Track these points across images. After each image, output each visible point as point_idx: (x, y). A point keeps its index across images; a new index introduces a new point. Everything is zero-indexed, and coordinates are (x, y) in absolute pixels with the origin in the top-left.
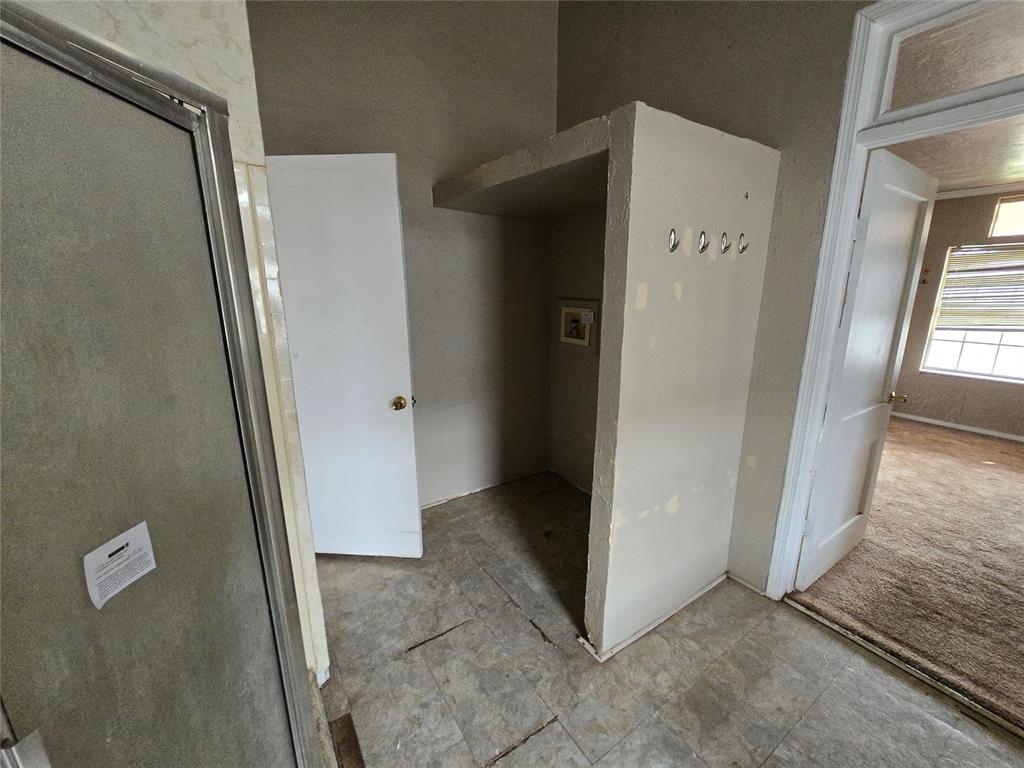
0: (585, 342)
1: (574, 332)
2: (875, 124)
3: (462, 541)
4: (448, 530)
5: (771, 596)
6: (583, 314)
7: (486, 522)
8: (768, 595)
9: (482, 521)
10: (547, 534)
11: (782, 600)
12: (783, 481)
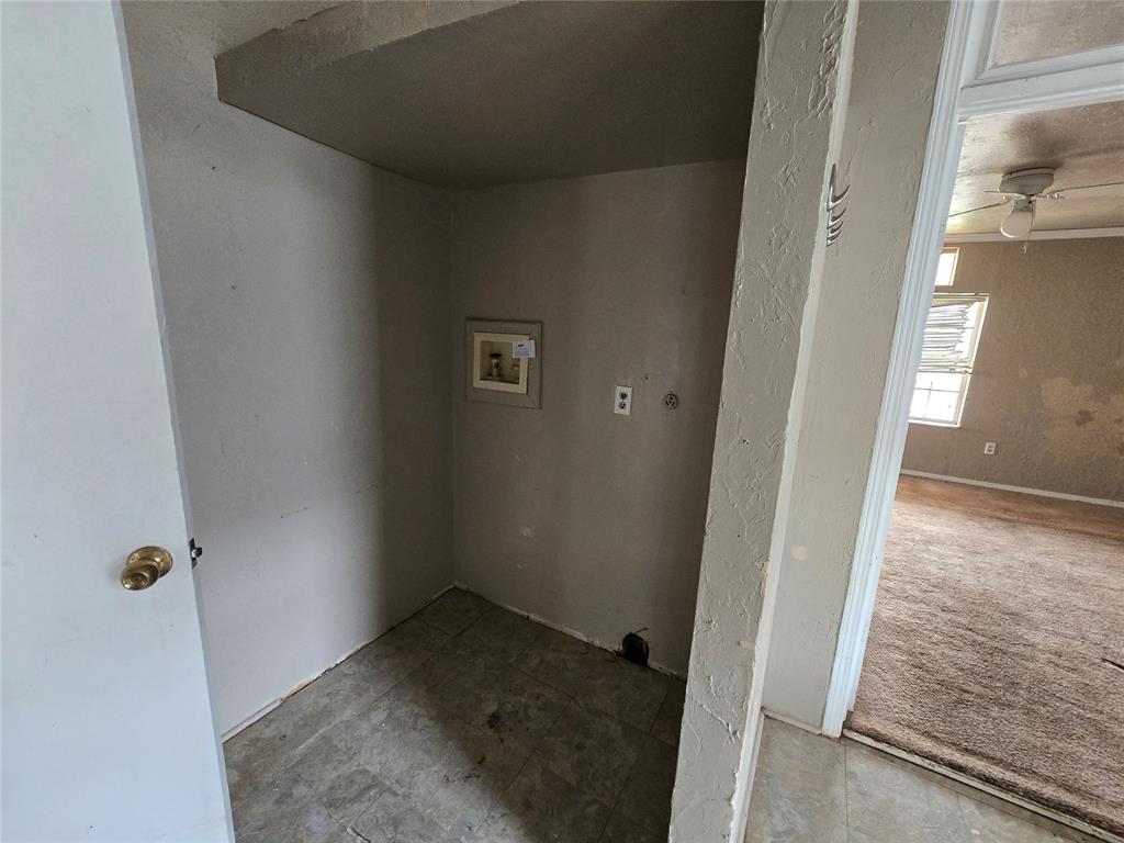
0: (521, 388)
1: (495, 372)
2: (977, 82)
3: (333, 804)
4: (296, 781)
5: (830, 734)
6: (515, 344)
7: (375, 730)
8: (825, 732)
9: (365, 728)
10: (494, 721)
11: (843, 735)
12: (848, 578)
